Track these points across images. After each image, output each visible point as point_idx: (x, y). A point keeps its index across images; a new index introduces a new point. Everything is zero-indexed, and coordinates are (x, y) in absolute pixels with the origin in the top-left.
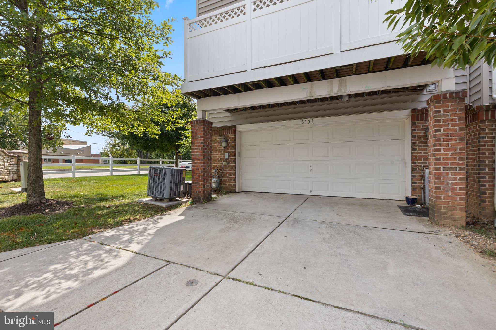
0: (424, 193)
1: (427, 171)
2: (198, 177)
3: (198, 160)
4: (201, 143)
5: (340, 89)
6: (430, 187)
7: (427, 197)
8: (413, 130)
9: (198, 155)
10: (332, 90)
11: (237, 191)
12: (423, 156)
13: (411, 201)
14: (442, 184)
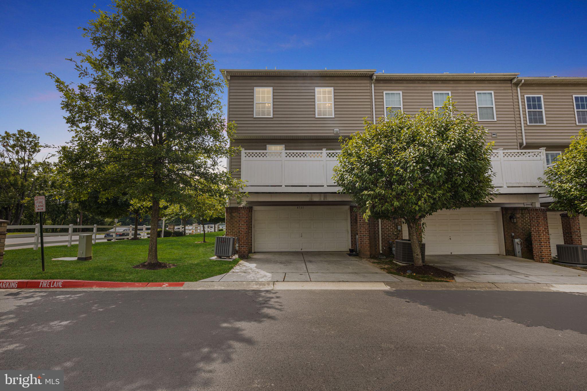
0: (356, 247)
1: (357, 236)
2: (244, 243)
3: (244, 232)
4: (246, 221)
5: (324, 199)
6: (358, 243)
7: (357, 249)
8: (351, 216)
9: (244, 228)
10: (321, 199)
11: (253, 252)
12: (355, 229)
13: (351, 251)
14: (362, 241)
